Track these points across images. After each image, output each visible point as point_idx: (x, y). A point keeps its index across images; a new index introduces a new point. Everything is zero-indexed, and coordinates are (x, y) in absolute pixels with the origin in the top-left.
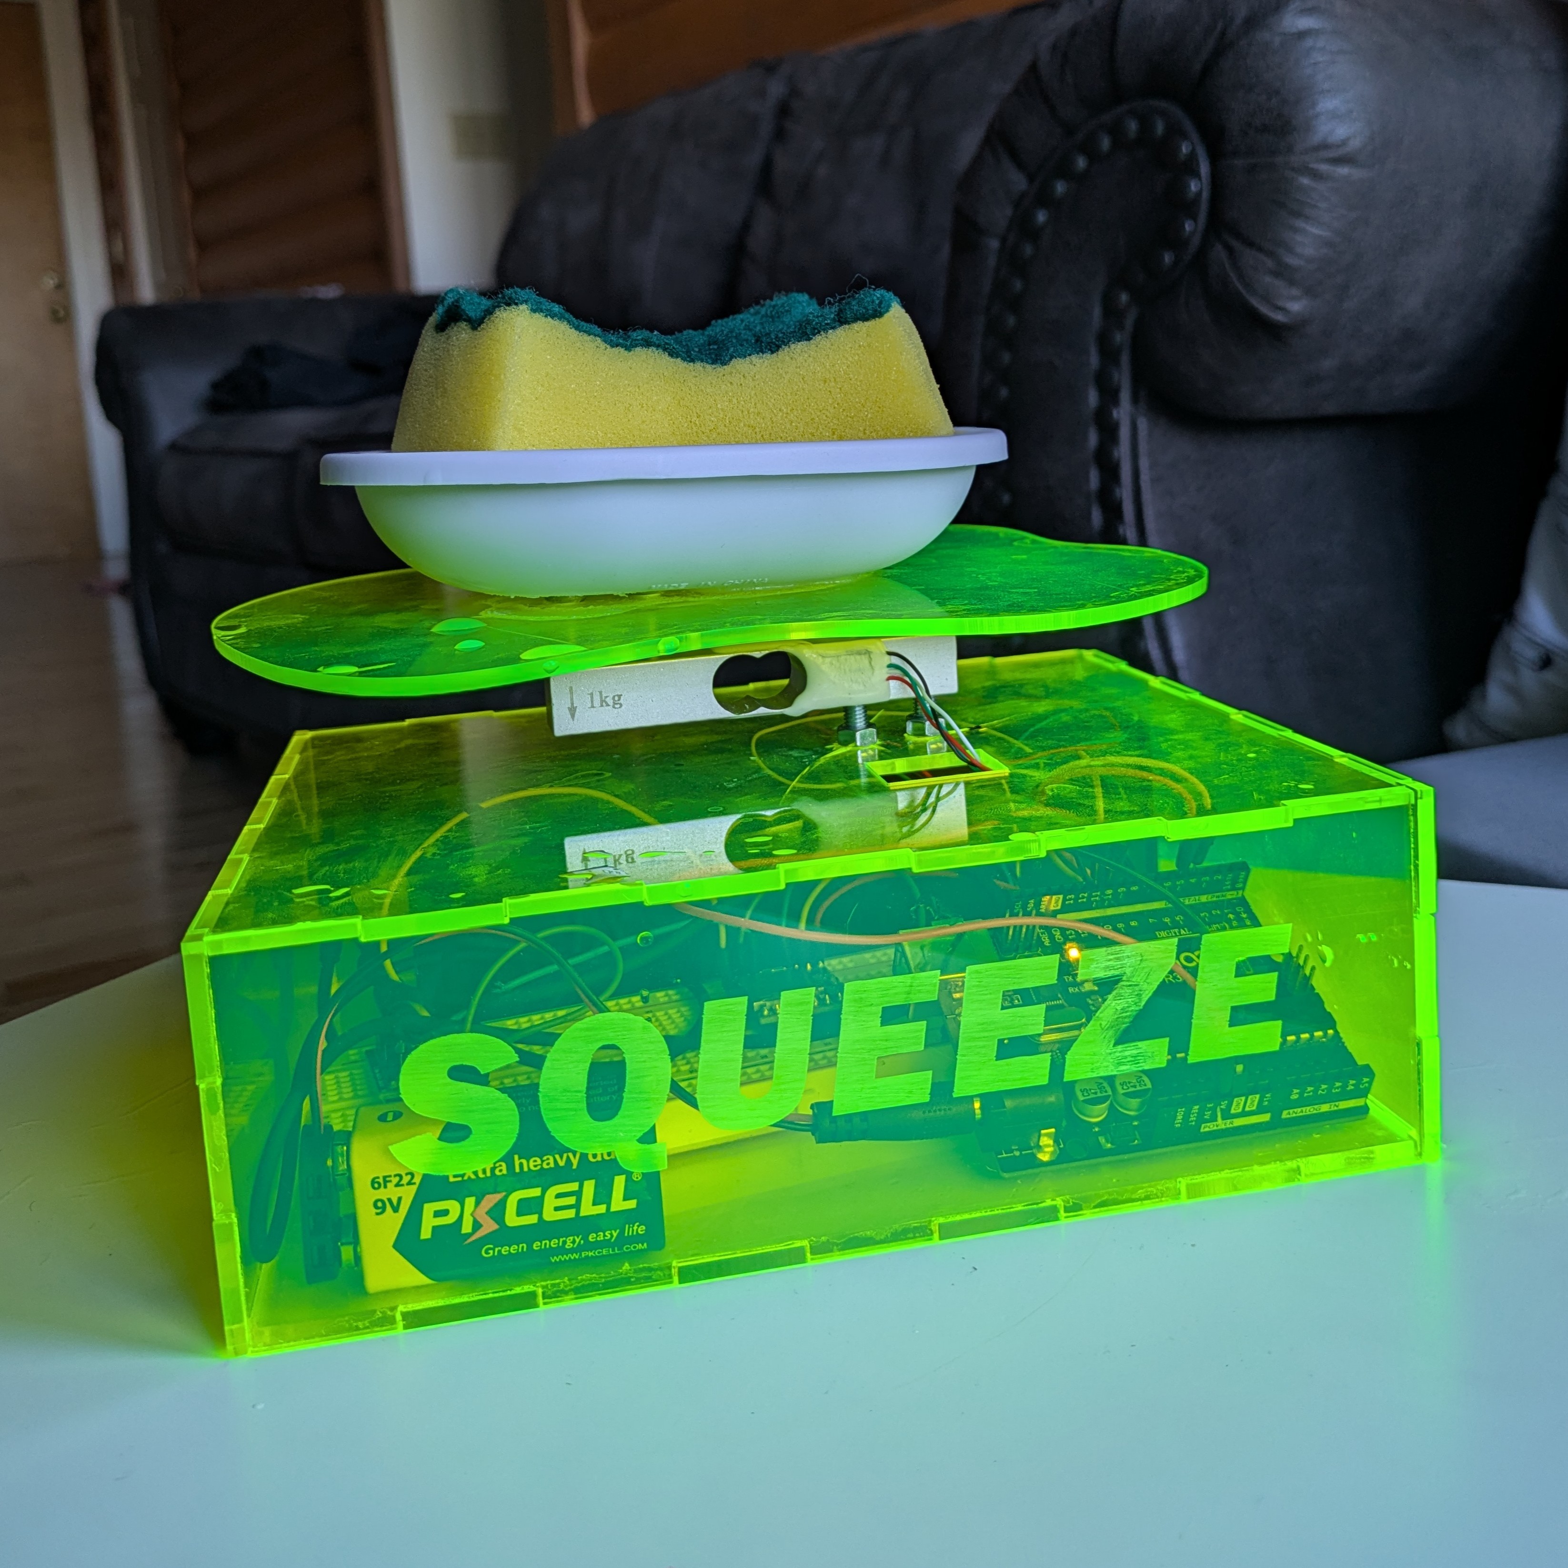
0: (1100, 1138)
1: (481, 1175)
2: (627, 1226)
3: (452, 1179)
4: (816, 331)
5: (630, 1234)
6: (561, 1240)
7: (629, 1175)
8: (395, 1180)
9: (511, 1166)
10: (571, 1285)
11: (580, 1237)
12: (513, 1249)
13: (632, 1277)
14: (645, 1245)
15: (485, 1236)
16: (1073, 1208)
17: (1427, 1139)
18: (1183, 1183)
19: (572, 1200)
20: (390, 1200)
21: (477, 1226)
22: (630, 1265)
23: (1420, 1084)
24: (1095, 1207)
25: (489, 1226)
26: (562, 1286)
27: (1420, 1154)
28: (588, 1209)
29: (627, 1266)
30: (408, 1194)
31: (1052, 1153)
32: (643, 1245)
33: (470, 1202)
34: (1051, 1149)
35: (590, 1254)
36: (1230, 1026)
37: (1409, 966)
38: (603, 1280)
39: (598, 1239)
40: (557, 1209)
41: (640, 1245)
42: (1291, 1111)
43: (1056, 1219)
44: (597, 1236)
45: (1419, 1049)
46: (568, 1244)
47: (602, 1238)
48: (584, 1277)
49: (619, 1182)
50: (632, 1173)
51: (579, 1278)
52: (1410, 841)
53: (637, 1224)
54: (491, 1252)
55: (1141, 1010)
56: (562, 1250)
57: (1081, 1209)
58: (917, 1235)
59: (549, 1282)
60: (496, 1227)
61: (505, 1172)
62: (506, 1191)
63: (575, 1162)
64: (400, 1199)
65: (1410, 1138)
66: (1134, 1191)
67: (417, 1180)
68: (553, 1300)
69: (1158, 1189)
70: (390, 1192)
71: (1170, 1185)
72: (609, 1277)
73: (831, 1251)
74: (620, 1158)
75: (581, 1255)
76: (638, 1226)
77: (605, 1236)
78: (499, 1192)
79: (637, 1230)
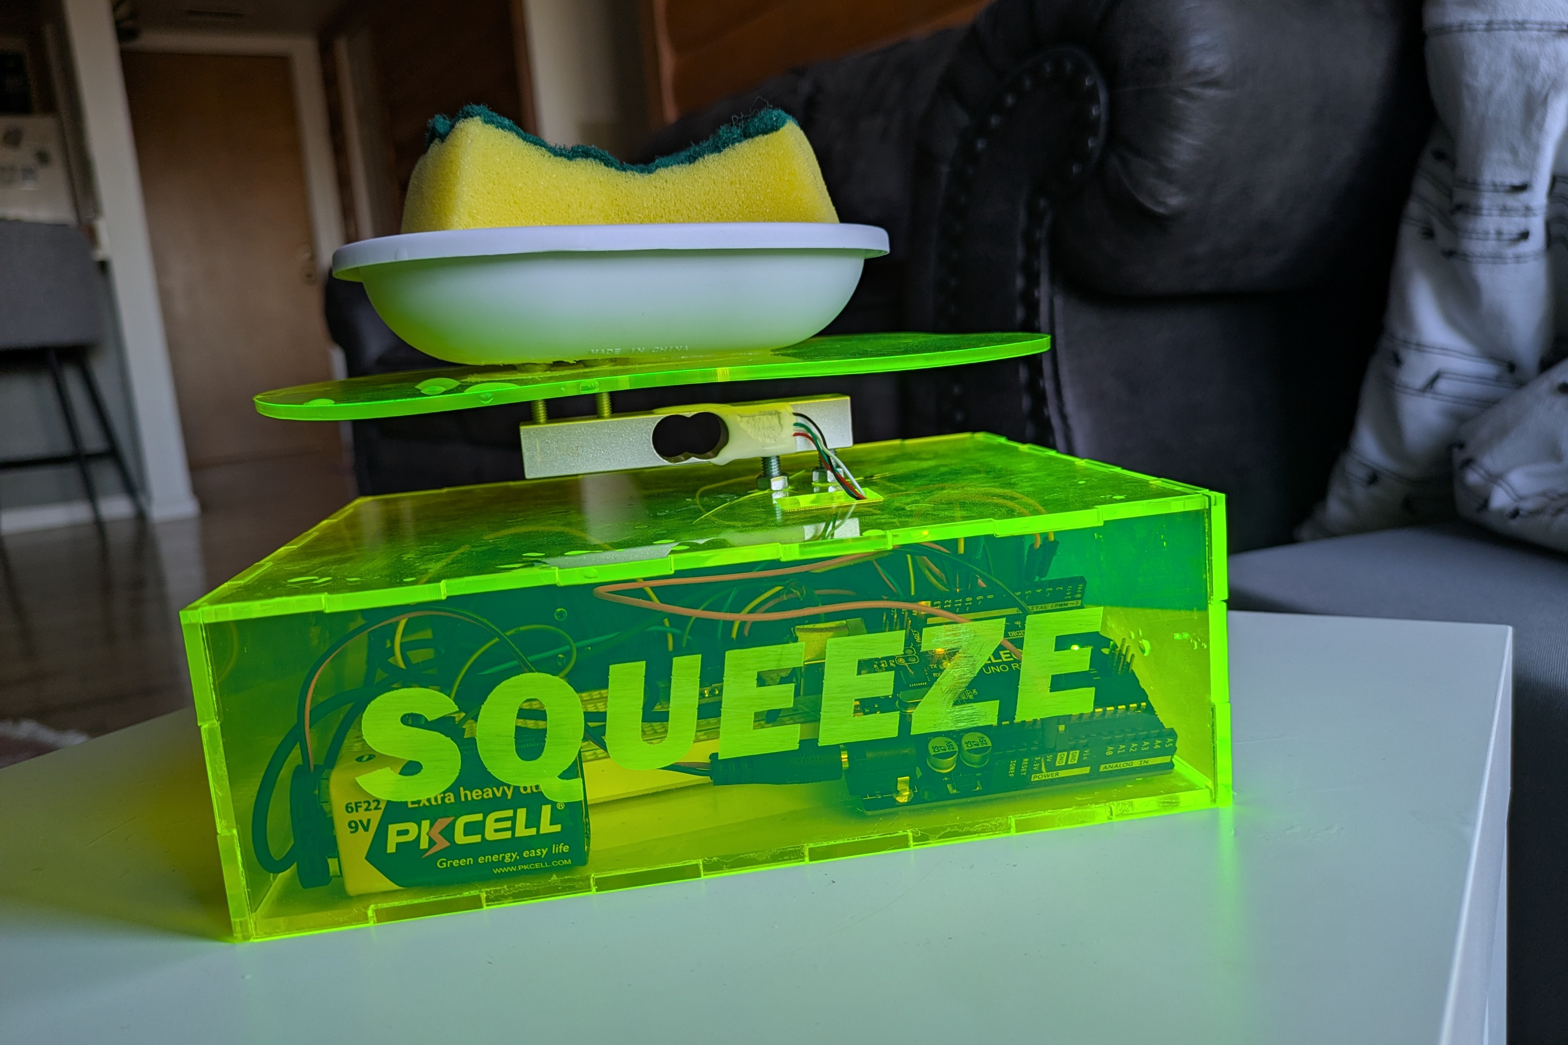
0: (948, 786)
1: (434, 803)
2: (554, 845)
3: (410, 806)
4: (726, 145)
5: (557, 852)
6: (501, 856)
7: (554, 804)
8: (365, 806)
9: (457, 796)
10: (510, 891)
11: (516, 853)
12: (463, 862)
13: (560, 886)
14: (570, 860)
15: (438, 852)
16: (921, 838)
17: (1220, 789)
18: (1012, 820)
19: (508, 824)
20: (361, 821)
21: (432, 843)
22: (557, 877)
23: (1213, 742)
24: (939, 838)
25: (442, 844)
26: (502, 892)
27: (1214, 801)
28: (522, 831)
29: (554, 877)
30: (376, 817)
31: (909, 796)
32: (567, 861)
33: (426, 824)
34: (907, 793)
35: (525, 867)
36: (1051, 691)
37: (1205, 647)
38: (536, 888)
39: (531, 855)
40: (496, 831)
41: (565, 861)
42: (1107, 765)
43: (907, 846)
44: (530, 853)
45: (1213, 713)
46: (507, 859)
47: (534, 855)
48: (520, 885)
49: (546, 810)
50: (556, 803)
51: (516, 886)
52: (1205, 540)
53: (562, 844)
54: (445, 864)
55: (975, 677)
56: (501, 864)
57: (928, 840)
58: (792, 857)
59: (491, 889)
60: (448, 844)
61: (453, 800)
62: (454, 816)
63: (509, 794)
64: (369, 821)
65: (1207, 787)
66: (972, 826)
67: (382, 806)
68: (496, 902)
69: (992, 824)
70: (361, 815)
71: (1002, 820)
72: (540, 886)
73: (721, 869)
74: (544, 790)
75: (517, 868)
76: (563, 846)
77: (536, 853)
78: (448, 817)
79: (562, 849)
